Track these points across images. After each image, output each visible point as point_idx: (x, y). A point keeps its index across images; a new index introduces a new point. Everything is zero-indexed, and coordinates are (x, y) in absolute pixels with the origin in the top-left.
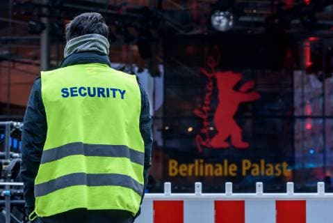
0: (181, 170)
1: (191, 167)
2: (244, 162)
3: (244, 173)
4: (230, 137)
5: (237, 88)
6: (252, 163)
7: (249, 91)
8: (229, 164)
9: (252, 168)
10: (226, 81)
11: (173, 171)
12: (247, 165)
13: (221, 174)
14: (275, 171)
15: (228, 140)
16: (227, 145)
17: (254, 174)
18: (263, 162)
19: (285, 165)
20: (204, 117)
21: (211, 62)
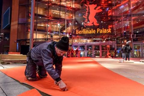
0: (79, 32)
1: (82, 31)
2: (98, 29)
3: (98, 32)
4: (93, 22)
5: (95, 9)
6: (100, 29)
8: (93, 30)
9: (100, 31)
10: (92, 7)
11: (77, 33)
12: (98, 30)
13: (91, 33)
14: (107, 31)
15: (93, 23)
16: (92, 25)
17: (100, 32)
18: (103, 29)
19: (110, 29)
20: (86, 17)
21: (88, 2)
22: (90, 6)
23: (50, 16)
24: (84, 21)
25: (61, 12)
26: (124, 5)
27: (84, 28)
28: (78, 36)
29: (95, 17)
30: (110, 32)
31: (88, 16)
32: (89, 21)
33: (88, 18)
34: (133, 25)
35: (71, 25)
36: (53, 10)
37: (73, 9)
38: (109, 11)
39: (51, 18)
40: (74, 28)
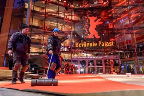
0: (79, 45)
1: (82, 44)
2: (99, 42)
3: (99, 46)
4: (94, 35)
5: (95, 21)
6: (102, 42)
7: (99, 21)
8: (94, 43)
9: (102, 44)
11: (77, 46)
12: (100, 43)
13: (92, 46)
14: (109, 44)
15: (94, 36)
16: (93, 37)
17: (102, 46)
18: (105, 42)
19: (112, 42)
20: (86, 29)
21: (88, 14)
22: (90, 18)
23: (47, 28)
24: (84, 34)
25: (59, 24)
26: (124, 18)
27: (84, 40)
28: (78, 49)
29: (95, 29)
30: (113, 45)
31: (88, 28)
32: (89, 33)
33: (88, 30)
34: (136, 38)
35: (69, 37)
36: (50, 22)
37: (72, 21)
38: (110, 24)
39: (47, 30)
40: (73, 41)
